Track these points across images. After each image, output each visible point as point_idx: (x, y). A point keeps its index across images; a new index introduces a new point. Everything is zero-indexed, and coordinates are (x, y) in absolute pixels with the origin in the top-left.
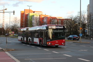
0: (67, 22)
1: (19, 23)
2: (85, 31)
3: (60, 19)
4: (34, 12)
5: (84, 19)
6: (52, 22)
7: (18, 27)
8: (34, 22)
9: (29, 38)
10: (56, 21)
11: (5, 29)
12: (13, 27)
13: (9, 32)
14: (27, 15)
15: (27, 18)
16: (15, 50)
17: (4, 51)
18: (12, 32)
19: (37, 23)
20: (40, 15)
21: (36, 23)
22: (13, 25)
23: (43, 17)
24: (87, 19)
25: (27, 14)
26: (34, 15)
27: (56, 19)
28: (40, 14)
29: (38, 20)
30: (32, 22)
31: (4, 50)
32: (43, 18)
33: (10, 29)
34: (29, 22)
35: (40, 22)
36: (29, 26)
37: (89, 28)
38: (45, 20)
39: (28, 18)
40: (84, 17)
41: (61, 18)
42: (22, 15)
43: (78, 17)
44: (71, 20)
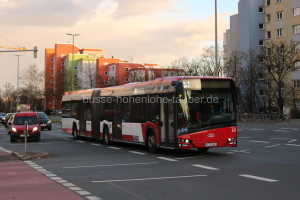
1: (41, 80)
3: (152, 70)
8: (83, 76)
9: (102, 124)
12: (25, 91)
13: (15, 105)
14: (63, 60)
15: (63, 67)
18: (24, 106)
19: (91, 81)
20: (98, 60)
21: (88, 80)
22: (25, 87)
23: (106, 64)
25: (63, 56)
26: (81, 60)
27: (143, 69)
28: (99, 55)
32: (107, 68)
34: (68, 79)
35: (98, 77)
38: (112, 73)
41: (155, 67)
42: (50, 59)
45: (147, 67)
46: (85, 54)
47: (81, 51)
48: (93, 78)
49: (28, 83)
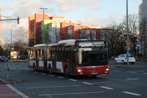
0: (106, 33)
2: (137, 48)
3: (94, 29)
5: (135, 28)
6: (81, 35)
7: (25, 44)
8: (51, 34)
10: (88, 32)
11: (3, 48)
12: (16, 43)
14: (40, 23)
15: (40, 28)
16: (23, 81)
17: (4, 84)
18: (15, 52)
19: (57, 37)
20: (61, 24)
21: (55, 36)
22: (17, 41)
23: (66, 26)
24: (140, 28)
25: (39, 21)
26: (51, 23)
27: (89, 29)
28: (62, 20)
29: (58, 31)
30: (49, 36)
31: (5, 82)
32: (66, 28)
33: (13, 47)
34: (43, 36)
35: (61, 34)
36: (44, 41)
37: (143, 43)
38: (70, 32)
39: (42, 29)
40: (134, 25)
42: (32, 23)
43: (125, 26)
44: (114, 30)
45: (91, 28)
47: (51, 18)
48: (57, 35)
49: (18, 38)
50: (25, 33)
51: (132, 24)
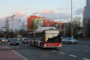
4: (39, 18)
5: (80, 24)
7: (25, 31)
14: (33, 21)
15: (33, 23)
18: (20, 36)
20: (44, 21)
22: (20, 29)
23: (46, 22)
25: (33, 19)
27: (57, 24)
28: (44, 19)
29: (42, 25)
33: (19, 33)
37: (83, 31)
41: (61, 23)
45: (59, 23)
46: (40, 19)
50: (26, 26)
51: (78, 21)
